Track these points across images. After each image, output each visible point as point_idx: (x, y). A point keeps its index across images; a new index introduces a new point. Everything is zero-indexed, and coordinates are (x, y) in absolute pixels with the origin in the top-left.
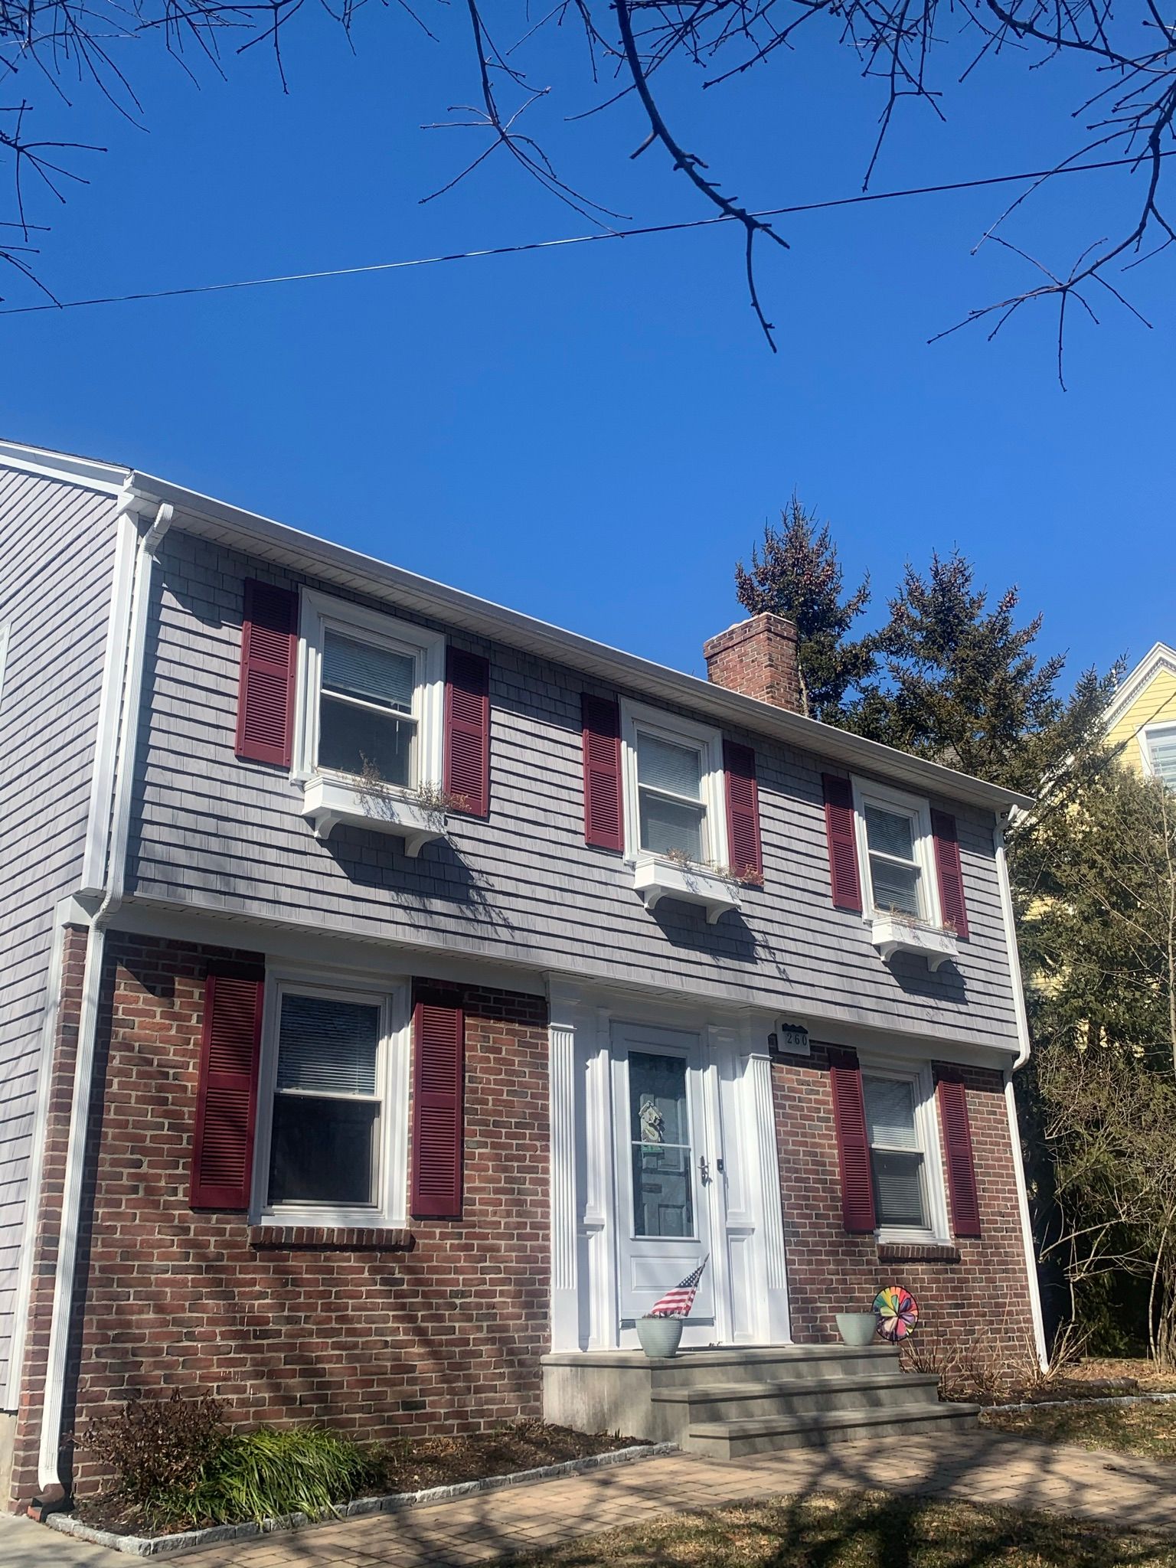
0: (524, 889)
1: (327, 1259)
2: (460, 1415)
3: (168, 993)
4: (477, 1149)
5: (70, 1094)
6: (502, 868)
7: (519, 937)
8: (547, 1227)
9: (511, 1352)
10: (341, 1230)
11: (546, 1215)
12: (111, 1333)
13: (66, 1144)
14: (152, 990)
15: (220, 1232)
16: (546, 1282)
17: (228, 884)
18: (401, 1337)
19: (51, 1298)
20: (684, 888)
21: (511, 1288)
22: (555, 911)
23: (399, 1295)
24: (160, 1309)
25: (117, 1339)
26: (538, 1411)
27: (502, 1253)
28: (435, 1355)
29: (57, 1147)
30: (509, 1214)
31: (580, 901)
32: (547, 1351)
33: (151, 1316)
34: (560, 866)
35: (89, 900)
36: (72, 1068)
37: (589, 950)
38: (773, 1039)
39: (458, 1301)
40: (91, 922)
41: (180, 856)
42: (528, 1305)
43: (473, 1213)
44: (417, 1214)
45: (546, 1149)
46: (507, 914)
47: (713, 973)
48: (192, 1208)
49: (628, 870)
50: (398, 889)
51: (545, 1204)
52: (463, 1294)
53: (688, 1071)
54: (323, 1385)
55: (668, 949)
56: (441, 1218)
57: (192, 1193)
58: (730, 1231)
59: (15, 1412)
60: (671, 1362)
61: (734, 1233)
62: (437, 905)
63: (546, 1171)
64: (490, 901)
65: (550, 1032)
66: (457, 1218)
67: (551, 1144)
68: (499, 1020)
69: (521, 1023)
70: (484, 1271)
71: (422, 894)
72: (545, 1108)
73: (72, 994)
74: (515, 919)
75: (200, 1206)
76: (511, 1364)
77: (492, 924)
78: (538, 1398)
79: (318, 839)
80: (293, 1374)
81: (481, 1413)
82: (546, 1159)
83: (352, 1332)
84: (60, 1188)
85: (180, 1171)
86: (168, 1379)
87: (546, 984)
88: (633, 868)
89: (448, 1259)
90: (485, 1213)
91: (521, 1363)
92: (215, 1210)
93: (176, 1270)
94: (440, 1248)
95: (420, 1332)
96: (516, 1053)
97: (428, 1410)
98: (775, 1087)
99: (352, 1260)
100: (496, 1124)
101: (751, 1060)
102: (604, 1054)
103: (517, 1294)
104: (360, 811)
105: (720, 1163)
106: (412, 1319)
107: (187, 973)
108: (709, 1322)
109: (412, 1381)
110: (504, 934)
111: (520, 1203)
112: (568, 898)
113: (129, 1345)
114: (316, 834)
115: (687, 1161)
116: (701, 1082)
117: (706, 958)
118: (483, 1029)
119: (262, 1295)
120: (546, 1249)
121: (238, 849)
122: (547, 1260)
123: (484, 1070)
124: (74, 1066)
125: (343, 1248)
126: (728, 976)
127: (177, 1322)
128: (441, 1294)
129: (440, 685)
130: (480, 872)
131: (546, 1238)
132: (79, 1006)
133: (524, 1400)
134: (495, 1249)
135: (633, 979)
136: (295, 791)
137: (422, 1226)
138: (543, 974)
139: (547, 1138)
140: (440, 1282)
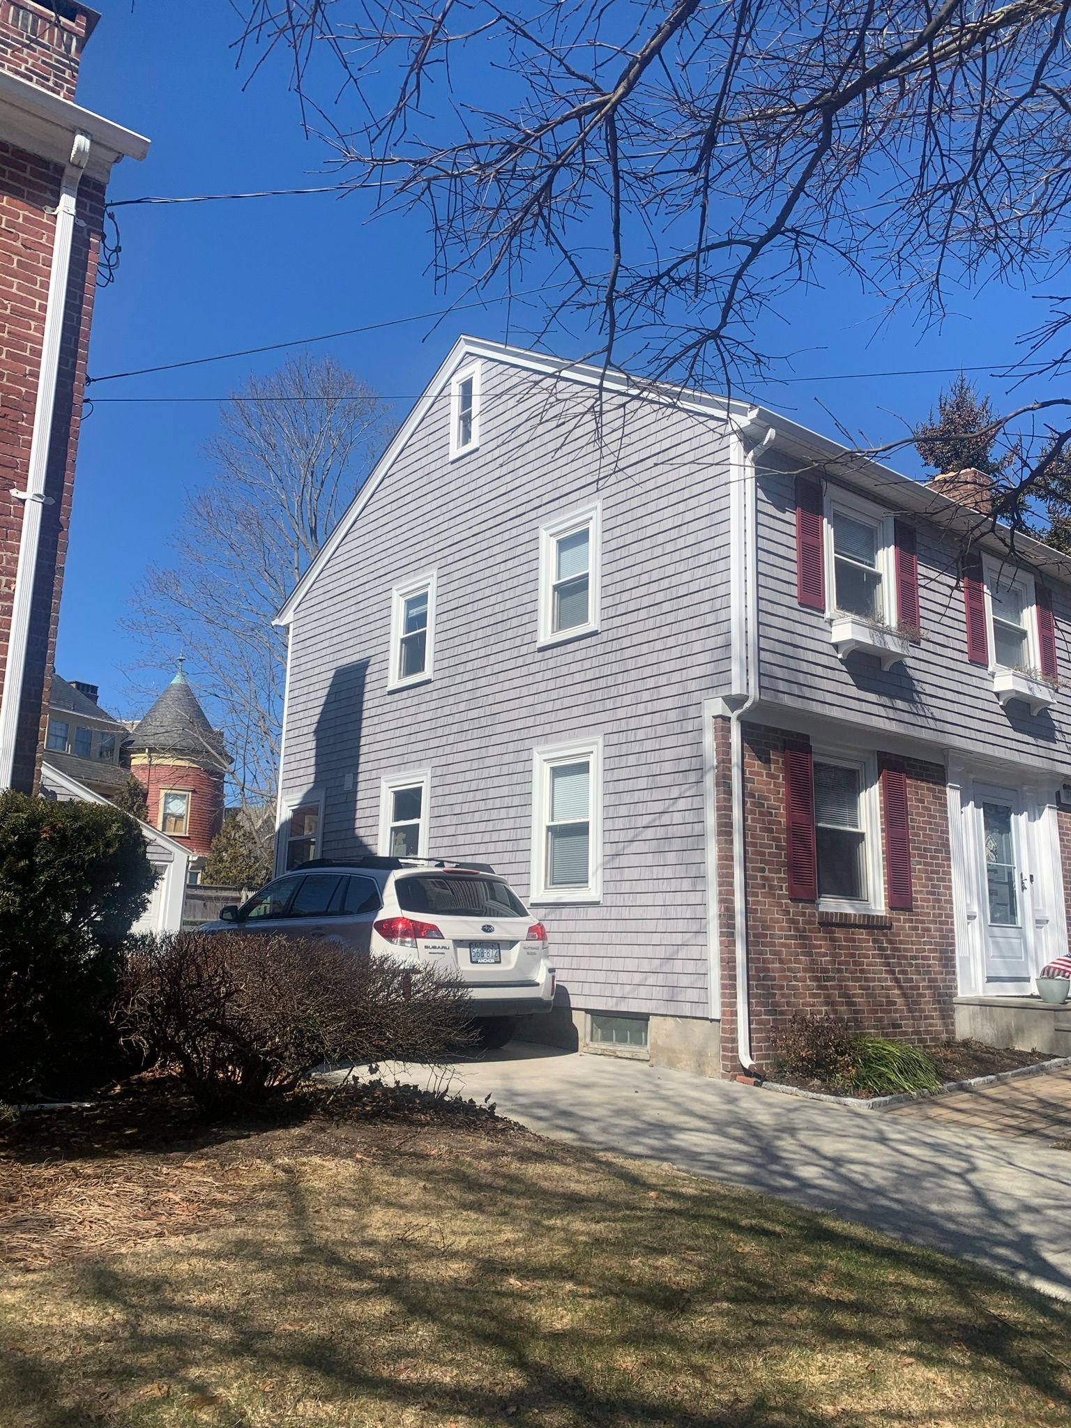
0: (940, 693)
1: (853, 934)
2: (917, 1033)
3: (767, 761)
4: (917, 866)
5: (730, 825)
6: (929, 678)
7: (940, 726)
8: (952, 917)
9: (940, 995)
10: (855, 915)
11: (951, 909)
12: (762, 975)
13: (732, 857)
14: (760, 759)
15: (804, 914)
16: (953, 952)
17: (801, 690)
18: (889, 984)
19: (734, 952)
20: (1027, 692)
21: (937, 955)
22: (956, 707)
23: (887, 957)
24: (781, 961)
25: (765, 978)
26: (953, 1032)
27: (933, 933)
28: (904, 995)
29: (726, 859)
30: (934, 908)
31: (968, 700)
32: (956, 995)
33: (778, 965)
34: (957, 676)
35: (734, 702)
36: (730, 809)
37: (973, 734)
38: (1058, 794)
39: (914, 962)
40: (734, 716)
41: (779, 672)
42: (945, 966)
43: (917, 907)
44: (892, 907)
45: (949, 866)
46: (933, 710)
47: (1033, 750)
48: (790, 899)
49: (990, 678)
50: (879, 693)
51: (951, 902)
52: (915, 958)
53: (1013, 816)
54: (856, 1012)
55: (1010, 733)
56: (902, 909)
57: (790, 889)
58: (1038, 922)
59: (719, 1021)
60: (1063, 1007)
61: (1040, 923)
62: (900, 704)
63: (950, 881)
64: (924, 701)
65: (948, 789)
66: (910, 910)
67: (952, 863)
68: (922, 781)
69: (933, 783)
70: (925, 943)
71: (892, 697)
72: (947, 840)
73: (725, 761)
74: (937, 713)
75: (794, 899)
76: (939, 1002)
77: (925, 716)
78: (953, 1024)
79: (840, 660)
80: (842, 1004)
81: (928, 1032)
82: (949, 874)
83: (867, 980)
84: (731, 884)
85: (782, 875)
86: (788, 1004)
87: (945, 757)
88: (993, 677)
89: (908, 935)
90: (923, 907)
91: (944, 1002)
92: (801, 901)
93: (787, 937)
94: (903, 928)
95: (897, 980)
96: (932, 803)
97: (904, 1029)
98: (1060, 827)
99: (862, 934)
100: (925, 849)
101: (1047, 809)
102: (972, 803)
103: (940, 960)
104: (870, 642)
105: (1031, 877)
106: (893, 972)
107: (775, 748)
108: (1027, 980)
109: (896, 1011)
110: (932, 723)
111: (939, 901)
112: (962, 699)
113: (770, 983)
114: (840, 656)
115: (1010, 875)
116: (1019, 821)
117: (1031, 740)
118: (916, 787)
119: (825, 955)
120: (952, 931)
121: (805, 667)
122: (953, 938)
123: (918, 814)
124: (731, 807)
125: (859, 927)
126: (1042, 752)
127: (790, 970)
128: (905, 957)
129: (892, 547)
130: (918, 681)
131: (952, 924)
132: (730, 770)
133: (946, 1025)
134: (928, 930)
135: (997, 754)
136: (827, 627)
137: (895, 914)
138: (945, 750)
139: (949, 859)
140: (905, 950)
